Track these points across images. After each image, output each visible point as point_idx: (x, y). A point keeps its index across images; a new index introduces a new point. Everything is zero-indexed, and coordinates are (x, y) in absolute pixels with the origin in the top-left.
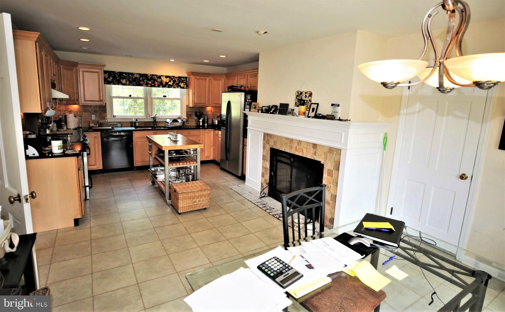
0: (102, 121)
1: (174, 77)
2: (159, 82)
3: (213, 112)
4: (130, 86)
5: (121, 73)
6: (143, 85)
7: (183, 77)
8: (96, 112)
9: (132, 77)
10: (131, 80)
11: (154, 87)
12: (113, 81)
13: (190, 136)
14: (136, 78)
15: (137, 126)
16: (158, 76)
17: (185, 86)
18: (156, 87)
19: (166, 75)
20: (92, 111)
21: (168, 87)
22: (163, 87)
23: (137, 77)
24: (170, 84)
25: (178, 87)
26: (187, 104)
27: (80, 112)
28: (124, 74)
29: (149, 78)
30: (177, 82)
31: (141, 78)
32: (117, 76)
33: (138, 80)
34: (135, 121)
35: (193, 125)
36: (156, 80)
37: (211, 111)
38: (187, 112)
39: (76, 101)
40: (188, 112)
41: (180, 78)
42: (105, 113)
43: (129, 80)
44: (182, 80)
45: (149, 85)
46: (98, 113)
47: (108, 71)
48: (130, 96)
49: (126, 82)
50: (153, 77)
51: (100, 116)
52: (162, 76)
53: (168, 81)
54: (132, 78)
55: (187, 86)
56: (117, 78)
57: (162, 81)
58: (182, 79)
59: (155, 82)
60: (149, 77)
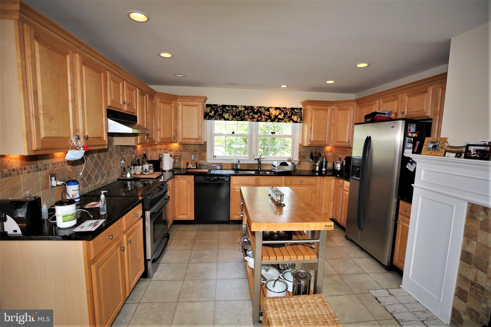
0: (201, 162)
1: (285, 108)
2: (267, 116)
3: (334, 153)
4: (233, 121)
5: (224, 106)
6: (248, 120)
7: (297, 109)
8: (196, 151)
9: (236, 110)
10: (234, 114)
11: (261, 122)
12: (215, 116)
13: (303, 185)
14: (240, 111)
15: (239, 168)
16: (266, 109)
17: (299, 119)
18: (263, 122)
19: (275, 107)
20: (192, 150)
21: (278, 121)
22: (271, 121)
23: (242, 111)
24: (280, 118)
25: (289, 121)
26: (301, 143)
27: (180, 151)
28: (227, 108)
29: (256, 111)
30: (289, 115)
31: (246, 112)
32: (220, 110)
33: (242, 113)
34: (237, 162)
35: (307, 169)
36: (263, 113)
37: (331, 151)
38: (299, 152)
39: (172, 139)
40: (301, 152)
41: (293, 109)
42: (205, 153)
43: (232, 114)
44: (296, 112)
45: (254, 120)
46: (197, 153)
47: (210, 104)
48: (233, 133)
49: (229, 117)
50: (260, 110)
51: (199, 156)
52: (270, 107)
53: (277, 114)
54: (236, 112)
55: (302, 119)
56: (219, 112)
57: (271, 114)
58: (296, 110)
59: (262, 115)
60: (255, 109)
